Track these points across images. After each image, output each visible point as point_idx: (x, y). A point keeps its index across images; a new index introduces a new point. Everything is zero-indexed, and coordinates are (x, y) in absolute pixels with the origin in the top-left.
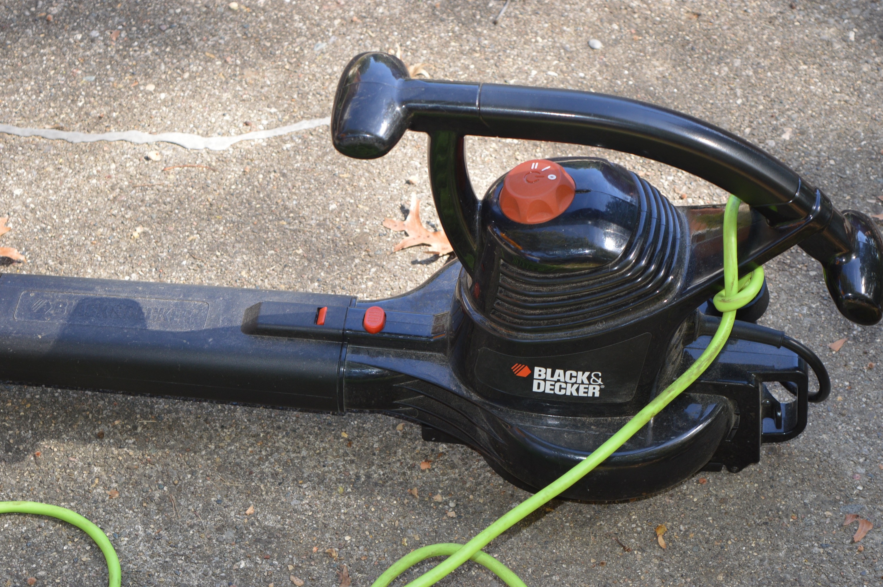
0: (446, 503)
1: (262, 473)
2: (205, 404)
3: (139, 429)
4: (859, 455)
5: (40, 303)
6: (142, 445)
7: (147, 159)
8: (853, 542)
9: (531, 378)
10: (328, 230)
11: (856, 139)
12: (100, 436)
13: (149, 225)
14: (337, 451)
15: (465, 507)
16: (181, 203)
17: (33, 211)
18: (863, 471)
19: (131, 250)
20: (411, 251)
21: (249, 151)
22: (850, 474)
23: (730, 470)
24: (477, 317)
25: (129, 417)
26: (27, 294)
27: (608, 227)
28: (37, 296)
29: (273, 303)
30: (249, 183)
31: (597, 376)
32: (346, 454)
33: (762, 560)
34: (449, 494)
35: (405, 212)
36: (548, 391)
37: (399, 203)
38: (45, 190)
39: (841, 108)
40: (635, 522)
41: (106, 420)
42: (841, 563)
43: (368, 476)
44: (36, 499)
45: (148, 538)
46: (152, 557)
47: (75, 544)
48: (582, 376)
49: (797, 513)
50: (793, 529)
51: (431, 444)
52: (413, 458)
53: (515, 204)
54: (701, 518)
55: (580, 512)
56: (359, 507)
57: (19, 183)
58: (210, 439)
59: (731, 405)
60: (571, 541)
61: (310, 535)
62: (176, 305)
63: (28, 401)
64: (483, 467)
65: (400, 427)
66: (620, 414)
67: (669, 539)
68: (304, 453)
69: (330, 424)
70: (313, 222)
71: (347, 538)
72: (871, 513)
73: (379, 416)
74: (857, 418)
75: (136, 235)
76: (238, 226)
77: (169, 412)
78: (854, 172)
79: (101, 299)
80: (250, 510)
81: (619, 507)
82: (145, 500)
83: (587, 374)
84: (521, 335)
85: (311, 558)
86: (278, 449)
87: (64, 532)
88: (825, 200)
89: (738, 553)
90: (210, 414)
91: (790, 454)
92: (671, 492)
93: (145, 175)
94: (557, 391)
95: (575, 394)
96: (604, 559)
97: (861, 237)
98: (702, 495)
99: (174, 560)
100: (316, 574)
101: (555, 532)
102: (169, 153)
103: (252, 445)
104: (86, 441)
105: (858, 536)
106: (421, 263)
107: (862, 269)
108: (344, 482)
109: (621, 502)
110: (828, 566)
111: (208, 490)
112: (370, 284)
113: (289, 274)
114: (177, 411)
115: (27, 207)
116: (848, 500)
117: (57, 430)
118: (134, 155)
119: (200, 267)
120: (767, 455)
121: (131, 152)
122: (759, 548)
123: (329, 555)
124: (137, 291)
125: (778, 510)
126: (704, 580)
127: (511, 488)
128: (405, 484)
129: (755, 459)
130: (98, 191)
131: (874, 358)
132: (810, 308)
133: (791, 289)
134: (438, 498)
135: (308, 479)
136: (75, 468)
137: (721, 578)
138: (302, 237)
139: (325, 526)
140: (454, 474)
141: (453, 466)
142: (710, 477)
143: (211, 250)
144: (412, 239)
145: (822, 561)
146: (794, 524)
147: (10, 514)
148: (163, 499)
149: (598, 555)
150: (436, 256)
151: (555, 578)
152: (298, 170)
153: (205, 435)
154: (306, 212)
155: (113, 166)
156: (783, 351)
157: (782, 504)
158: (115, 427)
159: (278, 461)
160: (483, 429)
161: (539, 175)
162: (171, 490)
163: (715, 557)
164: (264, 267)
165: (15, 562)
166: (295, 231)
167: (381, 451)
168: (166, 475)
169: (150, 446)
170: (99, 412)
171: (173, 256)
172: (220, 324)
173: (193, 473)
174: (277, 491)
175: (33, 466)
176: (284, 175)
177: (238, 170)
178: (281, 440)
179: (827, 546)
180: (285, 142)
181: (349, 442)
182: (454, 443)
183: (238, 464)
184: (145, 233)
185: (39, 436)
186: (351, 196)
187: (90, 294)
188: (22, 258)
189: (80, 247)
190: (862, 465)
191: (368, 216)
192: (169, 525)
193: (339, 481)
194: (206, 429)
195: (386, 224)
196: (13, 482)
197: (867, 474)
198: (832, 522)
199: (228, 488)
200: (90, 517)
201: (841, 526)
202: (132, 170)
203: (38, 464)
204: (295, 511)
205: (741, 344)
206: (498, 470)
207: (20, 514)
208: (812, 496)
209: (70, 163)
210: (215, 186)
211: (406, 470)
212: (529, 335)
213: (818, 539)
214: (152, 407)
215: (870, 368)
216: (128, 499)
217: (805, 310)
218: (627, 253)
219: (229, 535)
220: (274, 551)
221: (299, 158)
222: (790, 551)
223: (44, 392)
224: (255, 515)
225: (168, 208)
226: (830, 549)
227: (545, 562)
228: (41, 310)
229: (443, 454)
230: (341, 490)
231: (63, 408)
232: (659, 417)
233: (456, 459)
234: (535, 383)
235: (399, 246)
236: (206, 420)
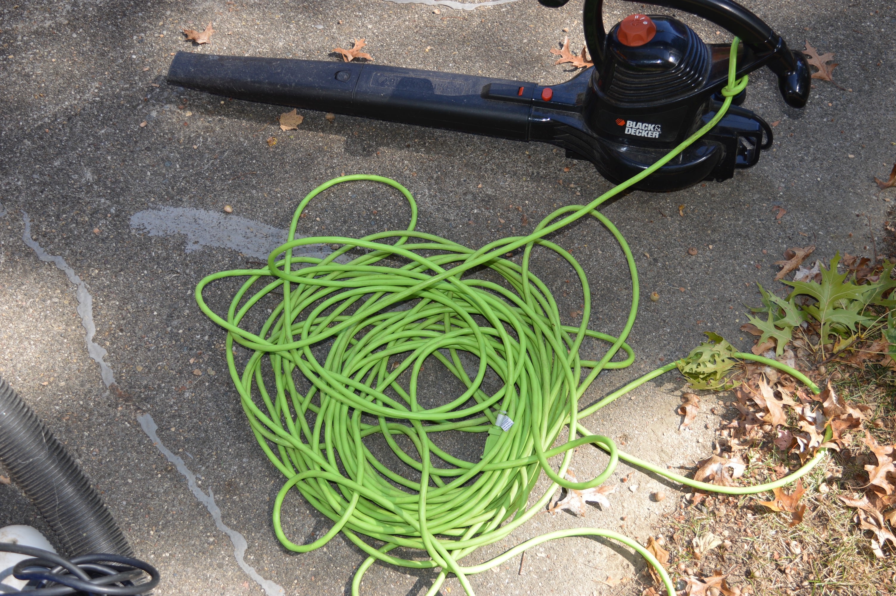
0: (576, 188)
1: (486, 168)
2: (459, 134)
3: (427, 144)
4: (782, 177)
5: (382, 79)
6: (428, 151)
7: (434, 13)
8: (776, 219)
9: (625, 126)
10: (522, 53)
11: (792, 22)
12: (408, 146)
13: (434, 46)
14: (523, 160)
15: (585, 191)
16: (449, 35)
17: (377, 36)
18: (783, 185)
19: (425, 58)
20: (564, 65)
21: (484, 11)
22: (777, 186)
23: (718, 181)
24: (600, 94)
25: (422, 138)
26: (376, 74)
27: (671, 50)
28: (381, 75)
29: (497, 84)
30: (484, 27)
31: (658, 127)
32: (527, 162)
33: (730, 225)
34: (577, 184)
35: (561, 45)
36: (633, 134)
37: (558, 41)
38: (383, 26)
39: (786, 5)
40: (669, 203)
41: (411, 139)
42: (769, 228)
43: (538, 173)
44: (377, 174)
45: (430, 196)
46: (432, 205)
47: (396, 197)
48: (651, 127)
49: (749, 203)
50: (746, 211)
51: (569, 160)
52: (560, 166)
53: (625, 36)
54: (701, 203)
55: (642, 197)
56: (533, 187)
57: (371, 22)
58: (461, 151)
59: (723, 147)
60: (637, 210)
61: (509, 199)
62: (449, 83)
63: (374, 128)
64: (595, 172)
65: (554, 150)
66: (667, 148)
67: (686, 212)
68: (507, 160)
69: (520, 147)
70: (515, 48)
71: (527, 202)
72: (786, 206)
73: (545, 144)
74: (782, 160)
75: (427, 50)
76: (478, 48)
77: (442, 137)
78: (790, 39)
79: (412, 78)
80: (480, 186)
81: (661, 195)
82: (429, 178)
83: (653, 126)
84: (622, 104)
85: (509, 210)
86: (494, 157)
87: (390, 190)
88: (783, 43)
89: (719, 221)
90: (461, 139)
91: (748, 175)
92: (687, 190)
93: (432, 21)
94: (637, 134)
95: (646, 136)
96: (652, 219)
97: (799, 64)
98: (703, 192)
99: (443, 207)
100: (511, 218)
101: (629, 205)
102: (444, 10)
103: (482, 155)
104: (401, 149)
105: (779, 216)
106: (569, 71)
107: (798, 81)
108: (526, 175)
109: (662, 192)
110: (763, 230)
111: (460, 175)
112: (542, 80)
113: (502, 73)
114: (445, 137)
115: (374, 34)
116: (775, 199)
117: (387, 142)
118: (427, 11)
119: (458, 67)
120: (736, 175)
121: (426, 9)
122: (729, 219)
123: (517, 209)
124: (429, 75)
125: (740, 201)
126: (701, 232)
127: (608, 183)
128: (556, 178)
129: (731, 176)
130: (409, 28)
131: (793, 131)
132: (763, 104)
133: (754, 95)
134: (572, 186)
135: (509, 173)
136: (396, 161)
137: (709, 232)
138: (509, 55)
139: (516, 195)
140: (580, 175)
141: (580, 171)
142: (707, 184)
143: (464, 59)
144: (564, 59)
145: (760, 227)
146: (747, 209)
147: (365, 180)
148: (438, 178)
149: (649, 218)
150: (576, 68)
151: (628, 227)
152: (508, 22)
153: (459, 149)
154: (511, 43)
155: (417, 16)
156: (752, 121)
157: (742, 199)
158: (415, 142)
159: (494, 163)
160: (598, 151)
161: (639, 22)
162: (442, 174)
163: (707, 222)
164: (490, 69)
165: (367, 203)
166: (506, 52)
167: (545, 161)
168: (439, 166)
169: (432, 153)
170: (408, 135)
171: (445, 61)
172: (470, 93)
173: (452, 166)
174: (493, 178)
175: (376, 159)
176: (501, 24)
177: (478, 20)
178: (496, 153)
179: (763, 220)
180: (502, 8)
181: (529, 156)
182: (581, 159)
183: (474, 164)
184: (431, 49)
185: (379, 144)
186: (535, 36)
187: (407, 76)
188: (372, 59)
189: (400, 55)
190: (783, 183)
191: (543, 46)
192: (440, 190)
193: (523, 174)
194: (459, 146)
195: (551, 51)
196: (367, 166)
197: (785, 187)
198: (766, 209)
199: (469, 175)
200: (403, 184)
201: (771, 211)
202: (426, 18)
203: (378, 158)
204: (502, 188)
205: (730, 117)
206: (603, 174)
207: (370, 181)
208: (757, 196)
209: (395, 14)
210: (466, 28)
211: (556, 171)
212: (626, 104)
213: (759, 217)
214: (433, 134)
215: (791, 136)
216: (421, 177)
217: (761, 106)
218: (680, 64)
219: (469, 197)
220: (491, 206)
221: (509, 16)
222: (745, 221)
223: (381, 124)
224: (482, 188)
225: (443, 38)
226: (764, 222)
227: (623, 219)
228: (383, 82)
229: (575, 165)
230: (524, 179)
231: (391, 132)
232: (685, 151)
233: (582, 168)
234: (627, 129)
235: (557, 62)
236: (459, 142)
